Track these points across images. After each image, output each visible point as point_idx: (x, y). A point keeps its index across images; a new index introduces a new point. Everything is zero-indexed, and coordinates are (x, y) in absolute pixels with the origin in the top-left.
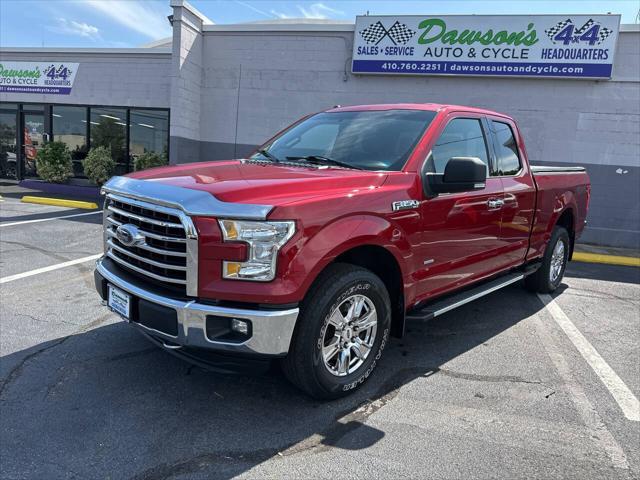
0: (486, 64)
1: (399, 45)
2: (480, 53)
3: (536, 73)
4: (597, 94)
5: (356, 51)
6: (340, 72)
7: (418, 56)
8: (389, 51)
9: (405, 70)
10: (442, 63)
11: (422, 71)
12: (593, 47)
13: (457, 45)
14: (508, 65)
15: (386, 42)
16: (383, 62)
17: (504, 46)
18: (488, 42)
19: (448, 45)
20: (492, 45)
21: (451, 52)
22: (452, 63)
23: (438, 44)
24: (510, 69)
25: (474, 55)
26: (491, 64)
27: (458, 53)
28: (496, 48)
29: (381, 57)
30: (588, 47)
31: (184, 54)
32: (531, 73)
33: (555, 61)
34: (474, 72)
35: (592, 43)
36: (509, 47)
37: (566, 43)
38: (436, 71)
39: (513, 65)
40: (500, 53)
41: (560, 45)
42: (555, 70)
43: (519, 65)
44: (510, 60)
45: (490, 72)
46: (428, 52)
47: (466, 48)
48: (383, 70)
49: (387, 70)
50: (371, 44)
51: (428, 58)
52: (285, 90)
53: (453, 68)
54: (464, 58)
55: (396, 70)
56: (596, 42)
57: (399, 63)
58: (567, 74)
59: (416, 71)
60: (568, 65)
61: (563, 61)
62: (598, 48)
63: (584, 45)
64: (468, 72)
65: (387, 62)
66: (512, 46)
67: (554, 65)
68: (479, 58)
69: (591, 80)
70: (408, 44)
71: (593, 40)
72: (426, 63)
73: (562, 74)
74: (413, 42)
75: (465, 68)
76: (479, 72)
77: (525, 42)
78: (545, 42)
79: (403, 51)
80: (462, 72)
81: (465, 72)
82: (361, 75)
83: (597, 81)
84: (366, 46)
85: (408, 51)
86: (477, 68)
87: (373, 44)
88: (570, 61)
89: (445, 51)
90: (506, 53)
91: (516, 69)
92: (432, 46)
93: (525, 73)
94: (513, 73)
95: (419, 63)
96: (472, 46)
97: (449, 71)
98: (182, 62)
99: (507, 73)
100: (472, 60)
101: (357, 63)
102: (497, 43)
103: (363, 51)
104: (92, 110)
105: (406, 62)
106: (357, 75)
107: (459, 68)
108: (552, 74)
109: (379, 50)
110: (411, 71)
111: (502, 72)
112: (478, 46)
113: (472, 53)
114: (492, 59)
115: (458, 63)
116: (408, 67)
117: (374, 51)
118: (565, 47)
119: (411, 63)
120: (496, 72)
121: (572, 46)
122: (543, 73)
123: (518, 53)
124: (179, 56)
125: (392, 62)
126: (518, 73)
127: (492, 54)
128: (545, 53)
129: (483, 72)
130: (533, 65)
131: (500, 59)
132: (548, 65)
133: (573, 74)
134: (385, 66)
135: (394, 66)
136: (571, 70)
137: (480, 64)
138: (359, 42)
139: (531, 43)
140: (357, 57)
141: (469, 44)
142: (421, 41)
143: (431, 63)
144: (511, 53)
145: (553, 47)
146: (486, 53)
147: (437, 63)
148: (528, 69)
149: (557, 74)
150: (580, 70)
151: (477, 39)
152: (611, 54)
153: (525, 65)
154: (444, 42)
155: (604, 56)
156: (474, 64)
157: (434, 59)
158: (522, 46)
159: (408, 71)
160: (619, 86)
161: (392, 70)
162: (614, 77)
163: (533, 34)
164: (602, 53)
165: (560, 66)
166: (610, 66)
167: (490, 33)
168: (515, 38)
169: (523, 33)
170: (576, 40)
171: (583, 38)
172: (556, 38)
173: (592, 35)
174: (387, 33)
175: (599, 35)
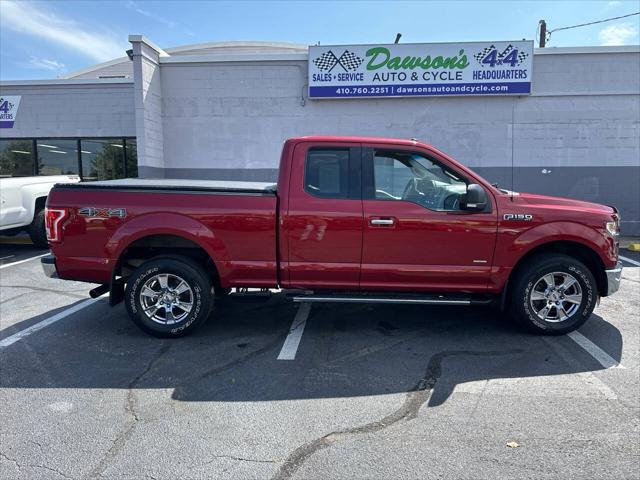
0: (427, 86)
1: (351, 72)
2: (423, 77)
3: (469, 92)
4: (523, 107)
5: (311, 78)
6: (297, 97)
7: (368, 80)
8: (341, 78)
9: (357, 94)
10: (390, 87)
11: (372, 95)
12: (515, 68)
13: (401, 70)
14: (446, 85)
15: (338, 70)
16: (337, 88)
17: (441, 69)
18: (427, 67)
19: (393, 70)
20: (431, 69)
21: (396, 76)
22: (398, 86)
23: (385, 70)
24: (448, 89)
25: (416, 79)
26: (432, 86)
27: (402, 77)
28: (435, 72)
29: (334, 83)
30: (511, 68)
31: (146, 86)
32: (466, 92)
33: (484, 81)
34: (417, 93)
35: (513, 65)
36: (444, 70)
37: (492, 65)
38: (385, 94)
39: (450, 86)
40: (438, 77)
41: (487, 67)
42: (485, 89)
43: (455, 85)
44: (448, 82)
45: (432, 93)
46: (376, 77)
47: (409, 72)
48: (338, 95)
49: (341, 95)
50: (325, 72)
51: (377, 83)
52: (246, 116)
53: (399, 90)
54: (408, 82)
55: (349, 95)
56: (516, 64)
57: (351, 88)
58: (496, 92)
59: (367, 94)
60: (496, 85)
61: (491, 81)
62: (518, 68)
63: (507, 67)
64: (413, 93)
65: (341, 87)
66: (448, 69)
67: (484, 85)
68: (421, 81)
69: (514, 97)
70: (358, 71)
71: (513, 63)
72: (375, 87)
73: (491, 92)
74: (362, 69)
75: (410, 90)
76: (422, 93)
77: (458, 65)
78: (475, 65)
79: (354, 77)
80: (407, 93)
81: (410, 94)
82: (318, 100)
83: (520, 97)
84: (320, 73)
85: (359, 77)
86: (420, 90)
88: (496, 81)
89: (391, 76)
90: (444, 76)
91: (453, 89)
92: (379, 71)
93: (461, 92)
94: (450, 92)
95: (369, 88)
96: (415, 70)
97: (396, 93)
98: (145, 94)
99: (446, 93)
100: (416, 82)
101: (313, 89)
102: (435, 68)
103: (317, 78)
105: (358, 87)
106: (314, 100)
107: (404, 91)
108: (483, 92)
109: (337, 78)
110: (362, 94)
111: (441, 93)
112: (419, 70)
113: (414, 77)
114: (431, 82)
115: (403, 86)
116: (359, 91)
117: (328, 77)
118: (491, 69)
119: (362, 87)
120: (437, 93)
121: (497, 68)
122: (475, 92)
123: (453, 76)
124: (142, 89)
125: (345, 87)
126: (453, 93)
127: (432, 77)
128: (476, 75)
129: (425, 93)
130: (467, 85)
131: (439, 81)
132: (479, 85)
133: (500, 92)
134: (338, 91)
135: (347, 91)
136: (498, 88)
137: (422, 86)
138: (313, 69)
139: (464, 66)
140: (312, 84)
141: (412, 68)
142: (369, 67)
143: (380, 87)
144: (446, 76)
145: (482, 69)
146: (427, 76)
147: (385, 86)
148: (463, 89)
149: (487, 92)
150: (506, 88)
151: (418, 64)
152: (529, 73)
153: (461, 85)
154: (389, 68)
155: (523, 75)
156: (418, 86)
157: (382, 83)
158: (456, 69)
159: (360, 95)
160: (537, 100)
161: (345, 95)
162: (533, 92)
163: (465, 59)
164: (522, 73)
165: (489, 85)
166: (529, 84)
167: (428, 58)
168: (450, 63)
169: (456, 58)
170: (500, 62)
171: (506, 61)
172: (484, 62)
173: (513, 57)
174: (338, 61)
175: (518, 58)
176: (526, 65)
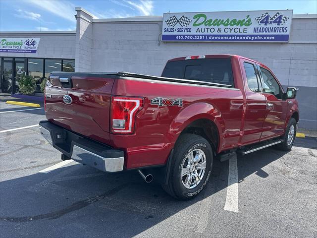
0: (226, 36)
1: (184, 27)
2: (224, 30)
3: (251, 40)
4: (282, 50)
5: (163, 30)
6: (157, 41)
7: (193, 32)
8: (179, 30)
9: (187, 39)
10: (205, 36)
11: (195, 40)
12: (279, 26)
13: (212, 26)
14: (237, 36)
15: (178, 26)
16: (176, 36)
17: (235, 26)
18: (227, 25)
19: (207, 27)
20: (229, 26)
21: (209, 30)
22: (210, 35)
23: (203, 26)
24: (238, 38)
25: (220, 31)
26: (229, 36)
27: (212, 30)
28: (231, 27)
29: (175, 33)
30: (277, 26)
31: (82, 33)
32: (248, 40)
33: (260, 33)
34: (220, 40)
35: (278, 24)
36: (237, 27)
37: (266, 24)
38: (202, 40)
39: (240, 36)
40: (233, 30)
41: (263, 25)
42: (260, 38)
43: (243, 36)
44: (238, 34)
45: (229, 40)
46: (198, 30)
47: (216, 28)
48: (177, 40)
49: (178, 39)
50: (171, 27)
51: (198, 33)
52: (131, 49)
53: (210, 38)
54: (216, 33)
55: (182, 40)
56: (281, 24)
57: (184, 36)
58: (267, 40)
59: (192, 40)
60: (267, 36)
61: (264, 33)
62: (282, 26)
63: (275, 25)
64: (218, 40)
65: (179, 35)
66: (239, 27)
67: (260, 36)
68: (223, 33)
69: (278, 43)
70: (188, 27)
71: (279, 23)
72: (197, 35)
73: (264, 40)
74: (191, 25)
75: (216, 38)
76: (223, 40)
77: (245, 24)
78: (255, 24)
79: (186, 30)
80: (214, 39)
81: (216, 40)
82: (166, 42)
83: (282, 43)
84: (168, 28)
85: (188, 30)
86: (222, 38)
87: (172, 27)
88: (268, 33)
89: (206, 30)
90: (236, 30)
91: (241, 38)
92: (200, 27)
93: (245, 40)
94: (239, 40)
95: (194, 36)
96: (220, 27)
97: (208, 39)
98: (81, 37)
99: (237, 40)
100: (220, 34)
101: (164, 36)
102: (232, 25)
103: (166, 30)
104: (46, 60)
105: (187, 35)
106: (164, 42)
107: (213, 38)
108: (259, 40)
109: (174, 30)
110: (190, 39)
111: (234, 40)
112: (222, 27)
114: (229, 33)
115: (212, 36)
116: (188, 38)
117: (172, 30)
118: (265, 27)
119: (190, 36)
120: (231, 40)
121: (269, 26)
122: (254, 40)
123: (242, 30)
124: (79, 34)
125: (181, 36)
126: (242, 40)
127: (229, 31)
128: (255, 30)
129: (225, 40)
130: (249, 36)
131: (233, 33)
132: (257, 36)
133: (269, 40)
134: (177, 38)
136: (268, 38)
137: (223, 36)
138: (165, 26)
139: (249, 25)
140: (164, 33)
141: (218, 26)
142: (195, 25)
143: (200, 35)
144: (238, 30)
145: (259, 27)
146: (226, 30)
147: (202, 35)
148: (247, 38)
149: (262, 40)
150: (273, 38)
151: (221, 23)
152: (288, 29)
153: (246, 36)
154: (206, 25)
155: (285, 31)
156: (221, 36)
157: (201, 33)
158: (244, 26)
159: (188, 40)
160: (293, 46)
161: (181, 39)
162: (290, 41)
163: (249, 20)
164: (284, 29)
165: (263, 36)
166: (288, 35)
167: (228, 20)
168: (240, 23)
169: (244, 20)
170: (271, 23)
171: (274, 22)
172: (261, 22)
173: (279, 20)
174: (178, 21)
175: (282, 20)
176: (287, 24)
